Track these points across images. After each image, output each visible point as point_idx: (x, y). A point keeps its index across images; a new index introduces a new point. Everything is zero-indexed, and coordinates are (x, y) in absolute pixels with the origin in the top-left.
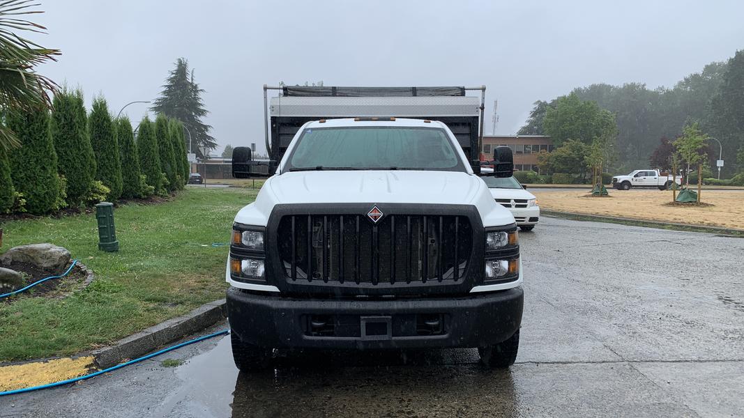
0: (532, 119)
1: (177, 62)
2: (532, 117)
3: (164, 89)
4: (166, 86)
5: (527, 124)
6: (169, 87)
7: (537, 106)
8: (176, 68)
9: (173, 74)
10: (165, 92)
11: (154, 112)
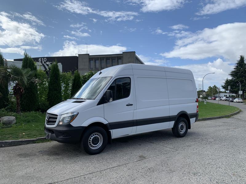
1: (240, 57)
3: (235, 67)
4: (235, 66)
6: (237, 66)
8: (240, 59)
9: (238, 61)
10: (235, 69)
11: (230, 76)
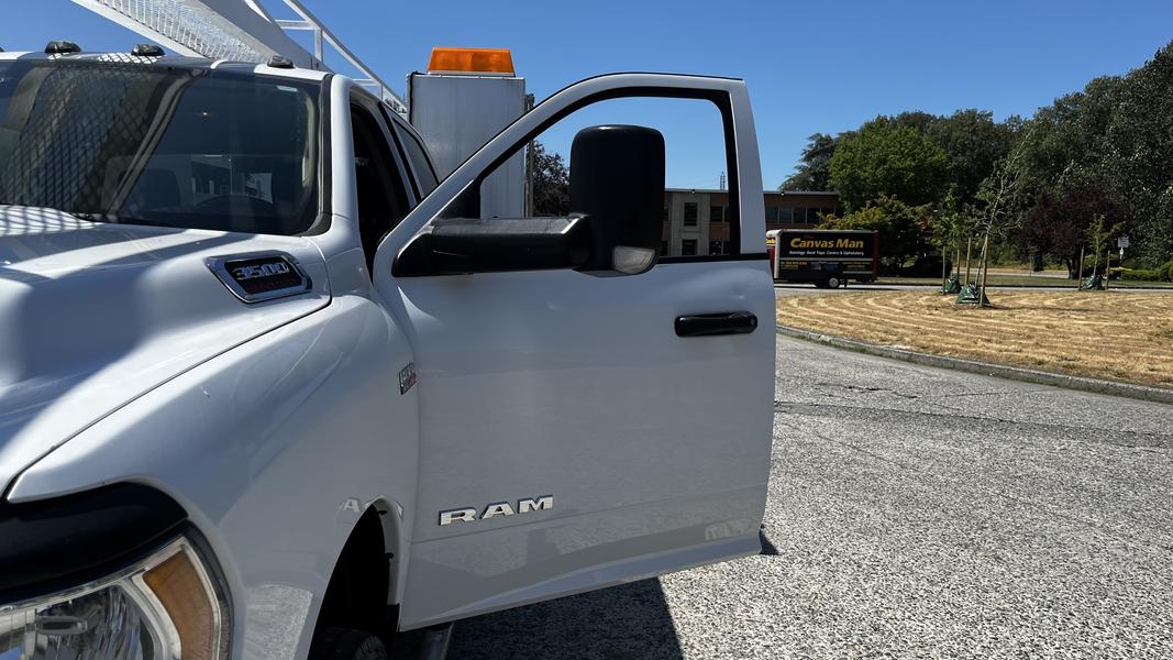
0: (805, 164)
2: (804, 160)
5: (798, 172)
7: (814, 142)
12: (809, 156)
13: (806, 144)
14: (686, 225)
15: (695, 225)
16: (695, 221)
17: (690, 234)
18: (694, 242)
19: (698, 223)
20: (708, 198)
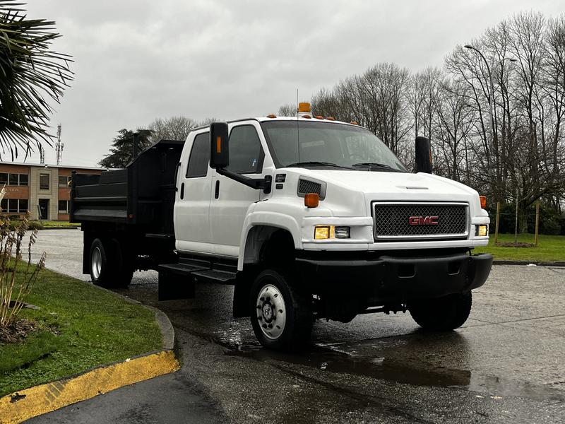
12: (119, 143)
13: (117, 135)
14: (41, 188)
15: (48, 189)
16: (48, 186)
17: (44, 195)
18: (48, 200)
19: (50, 187)
20: (57, 170)
